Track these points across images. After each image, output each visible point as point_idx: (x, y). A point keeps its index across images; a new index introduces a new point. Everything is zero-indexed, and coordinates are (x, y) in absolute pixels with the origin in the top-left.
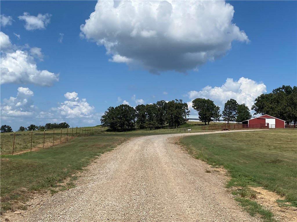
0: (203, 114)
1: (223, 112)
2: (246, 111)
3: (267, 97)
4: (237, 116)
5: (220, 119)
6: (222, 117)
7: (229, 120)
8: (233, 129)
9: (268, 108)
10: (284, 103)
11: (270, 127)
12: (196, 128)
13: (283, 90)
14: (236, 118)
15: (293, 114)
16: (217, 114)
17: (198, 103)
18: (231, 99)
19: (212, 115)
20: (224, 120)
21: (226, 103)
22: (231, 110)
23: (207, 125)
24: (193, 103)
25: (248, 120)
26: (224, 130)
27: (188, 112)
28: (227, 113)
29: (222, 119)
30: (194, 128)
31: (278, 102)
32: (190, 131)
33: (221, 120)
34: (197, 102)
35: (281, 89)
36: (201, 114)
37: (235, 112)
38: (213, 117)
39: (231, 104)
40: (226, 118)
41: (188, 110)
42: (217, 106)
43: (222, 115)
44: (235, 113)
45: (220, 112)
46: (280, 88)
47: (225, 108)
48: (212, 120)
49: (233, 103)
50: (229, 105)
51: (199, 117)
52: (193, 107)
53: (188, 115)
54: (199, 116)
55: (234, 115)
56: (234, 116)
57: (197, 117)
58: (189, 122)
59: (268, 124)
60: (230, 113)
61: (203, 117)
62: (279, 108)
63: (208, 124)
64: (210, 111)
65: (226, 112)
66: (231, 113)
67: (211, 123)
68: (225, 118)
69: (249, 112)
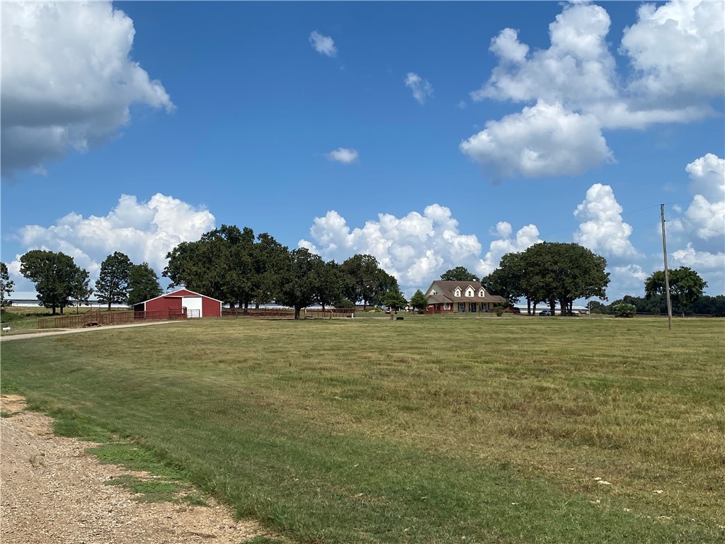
0: (48, 289)
1: (98, 283)
2: (149, 280)
3: (192, 250)
4: (130, 292)
5: (88, 300)
6: (95, 295)
7: (110, 301)
8: (107, 324)
9: (189, 275)
10: (222, 264)
11: (189, 317)
12: (28, 323)
13: (224, 235)
14: (128, 295)
15: (239, 287)
16: (81, 288)
17: (34, 263)
18: (116, 252)
19: (69, 291)
20: (99, 302)
21: (104, 261)
22: (118, 278)
23: (58, 314)
24: (21, 263)
25: (145, 302)
26: (89, 325)
27: (7, 285)
28: (108, 286)
29: (96, 299)
30: (23, 323)
31: (210, 261)
32: (7, 331)
33: (93, 302)
34: (32, 260)
35: (219, 232)
36: (43, 288)
37: (126, 282)
38: (73, 296)
39: (117, 265)
40: (104, 297)
41: (9, 280)
42: (81, 270)
43: (96, 289)
44: (126, 285)
45: (89, 283)
46: (216, 231)
47: (102, 273)
48: (71, 303)
49: (122, 261)
50: (113, 266)
51: (38, 296)
52: (22, 271)
53: (8, 291)
54: (38, 293)
55: (124, 288)
56: (124, 291)
57: (34, 295)
58: (12, 310)
59: (185, 309)
60: (114, 284)
61: (48, 295)
62: (212, 275)
63: (59, 312)
64: (64, 282)
65: (103, 283)
66: (117, 285)
67: (66, 309)
68: (101, 296)
69: (157, 281)
